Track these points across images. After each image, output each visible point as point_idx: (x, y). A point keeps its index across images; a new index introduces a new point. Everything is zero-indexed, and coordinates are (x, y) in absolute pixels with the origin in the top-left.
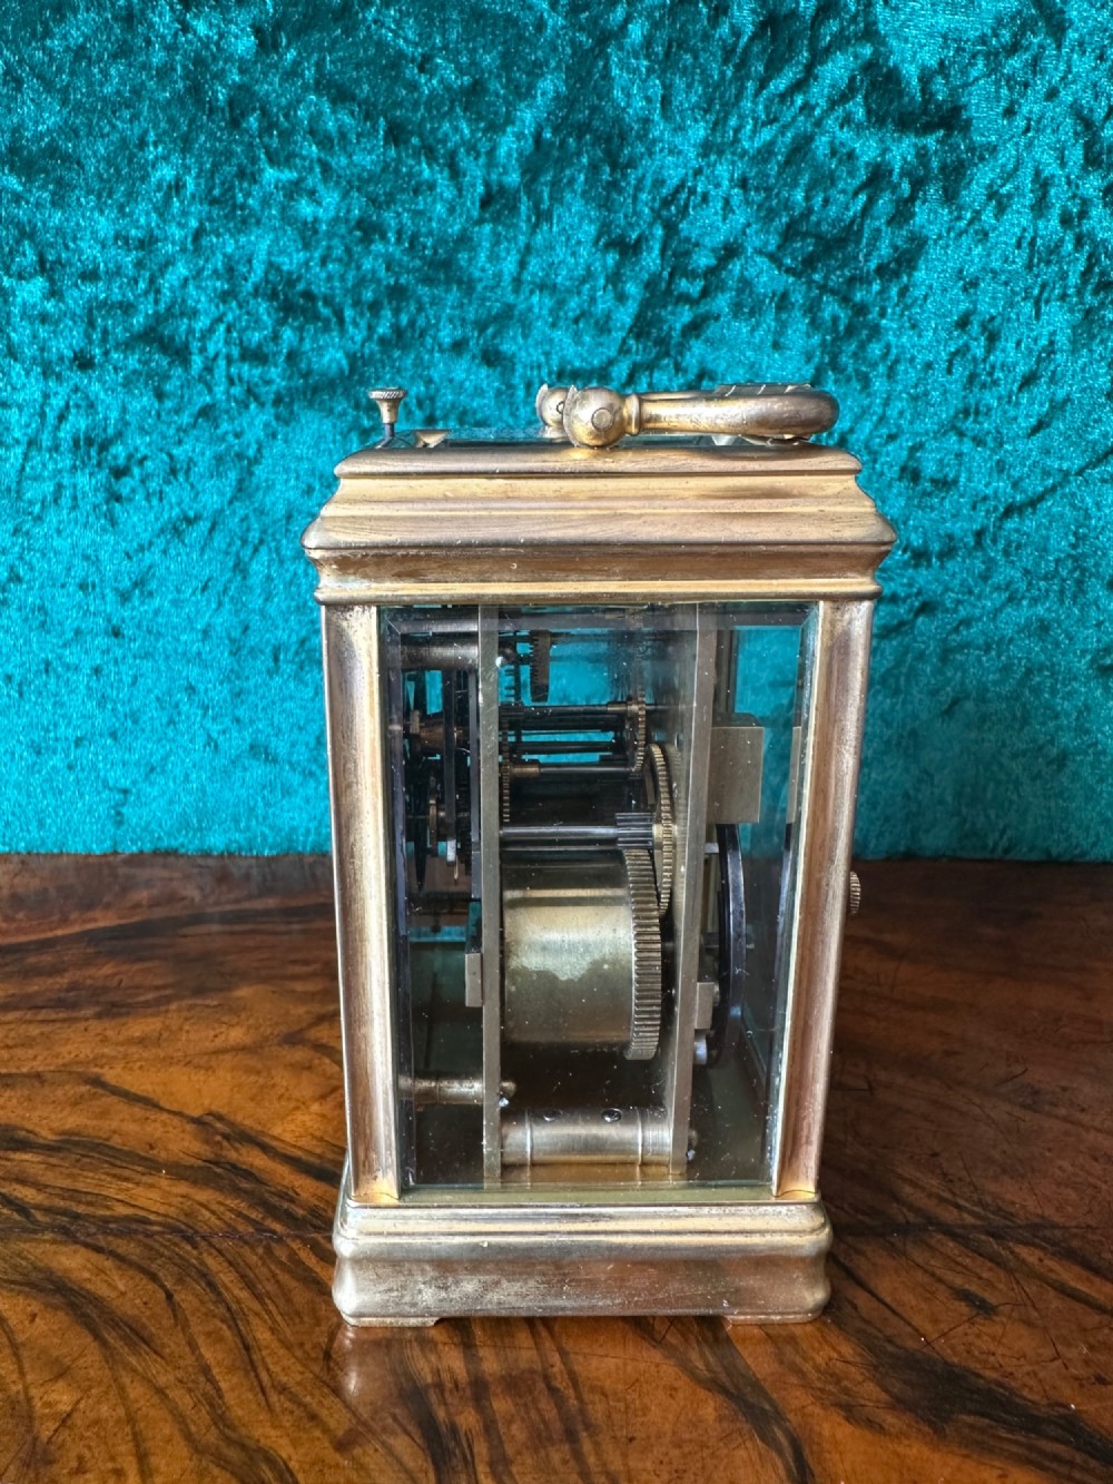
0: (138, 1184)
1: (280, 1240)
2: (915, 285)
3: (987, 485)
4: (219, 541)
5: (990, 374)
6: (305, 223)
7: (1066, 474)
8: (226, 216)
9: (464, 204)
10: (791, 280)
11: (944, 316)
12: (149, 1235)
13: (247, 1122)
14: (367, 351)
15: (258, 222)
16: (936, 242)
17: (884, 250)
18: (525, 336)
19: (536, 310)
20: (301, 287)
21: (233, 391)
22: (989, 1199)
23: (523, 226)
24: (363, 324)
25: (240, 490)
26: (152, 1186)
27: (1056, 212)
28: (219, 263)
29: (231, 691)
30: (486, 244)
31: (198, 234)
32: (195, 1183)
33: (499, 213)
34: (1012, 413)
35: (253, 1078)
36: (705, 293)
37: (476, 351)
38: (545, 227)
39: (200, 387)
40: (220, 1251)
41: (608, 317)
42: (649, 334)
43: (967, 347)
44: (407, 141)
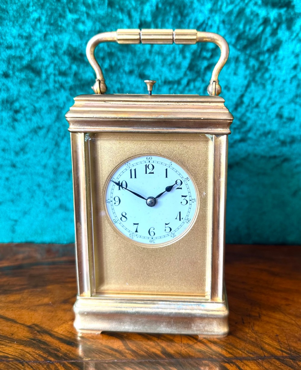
0: (6, 346)
1: (53, 363)
6: (81, 32)
8: (55, 29)
10: (239, 53)
12: (8, 362)
13: (46, 327)
15: (66, 31)
17: (269, 44)
18: (153, 70)
19: (157, 62)
21: (56, 85)
22: (292, 348)
26: (11, 347)
28: (52, 44)
31: (45, 35)
32: (26, 346)
36: (212, 57)
39: (45, 84)
41: (180, 64)
42: (194, 70)
44: (115, 7)
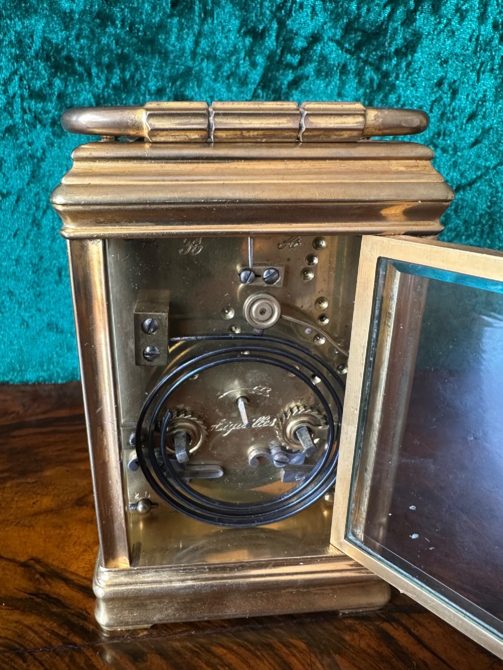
2: (415, 62)
3: (447, 175)
4: (22, 207)
5: (452, 113)
6: (65, 13)
7: (488, 168)
8: (15, 7)
9: (161, 4)
10: (348, 56)
11: (429, 80)
14: (106, 94)
15: (36, 12)
16: (427, 36)
17: (399, 41)
18: (199, 86)
19: (205, 71)
20: (64, 53)
21: (25, 117)
23: (197, 18)
24: (103, 77)
25: (33, 177)
27: (490, 21)
29: (34, 294)
30: (175, 30)
32: (23, 612)
33: (182, 10)
34: (462, 135)
35: (57, 531)
36: (301, 63)
37: (171, 95)
38: (210, 21)
39: (5, 114)
40: (41, 663)
41: (246, 76)
42: (269, 87)
43: (441, 98)
